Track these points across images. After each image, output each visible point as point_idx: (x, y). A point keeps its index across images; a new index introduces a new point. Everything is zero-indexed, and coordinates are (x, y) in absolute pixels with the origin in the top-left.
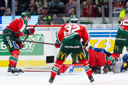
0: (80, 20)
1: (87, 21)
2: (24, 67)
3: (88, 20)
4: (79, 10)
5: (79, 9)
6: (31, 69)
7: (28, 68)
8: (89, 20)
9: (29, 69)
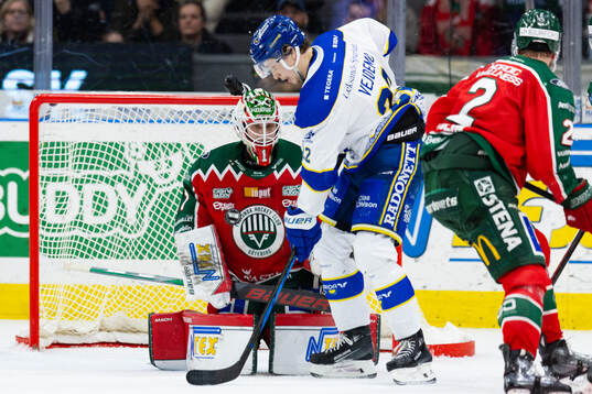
0: (407, 71)
1: (444, 75)
2: (96, 324)
3: (447, 71)
4: (399, 15)
5: (401, 9)
6: (133, 335)
7: (120, 328)
8: (453, 73)
9: (119, 331)
